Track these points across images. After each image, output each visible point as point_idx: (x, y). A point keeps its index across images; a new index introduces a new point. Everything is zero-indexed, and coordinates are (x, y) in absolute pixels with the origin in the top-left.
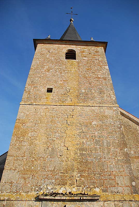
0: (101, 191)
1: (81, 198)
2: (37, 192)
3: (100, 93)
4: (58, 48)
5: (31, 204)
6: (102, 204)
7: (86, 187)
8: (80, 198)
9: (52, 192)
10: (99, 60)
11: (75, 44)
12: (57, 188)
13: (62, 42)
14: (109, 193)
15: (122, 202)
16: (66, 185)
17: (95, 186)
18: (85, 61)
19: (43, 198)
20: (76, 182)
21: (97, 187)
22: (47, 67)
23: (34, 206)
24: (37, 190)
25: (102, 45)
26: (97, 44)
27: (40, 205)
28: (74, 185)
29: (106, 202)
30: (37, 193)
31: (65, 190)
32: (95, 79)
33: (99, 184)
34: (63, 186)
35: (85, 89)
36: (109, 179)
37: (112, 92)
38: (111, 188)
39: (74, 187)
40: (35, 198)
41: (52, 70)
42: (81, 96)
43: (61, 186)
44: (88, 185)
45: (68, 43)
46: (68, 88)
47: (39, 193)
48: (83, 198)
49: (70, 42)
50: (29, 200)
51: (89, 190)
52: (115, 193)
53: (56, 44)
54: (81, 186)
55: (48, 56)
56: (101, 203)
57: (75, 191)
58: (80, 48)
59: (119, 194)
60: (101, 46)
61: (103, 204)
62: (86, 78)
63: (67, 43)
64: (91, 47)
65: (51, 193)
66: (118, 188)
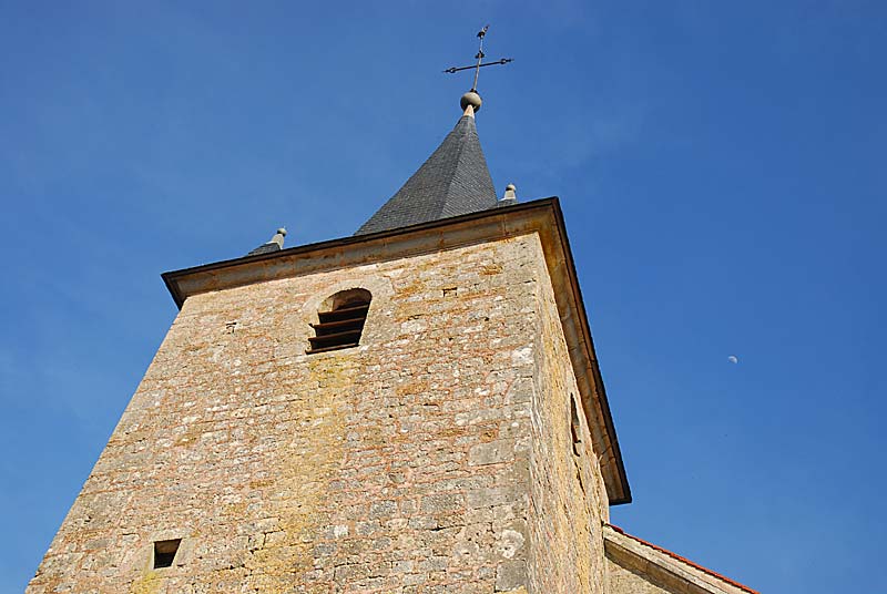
3: (438, 529)
4: (287, 295)
10: (487, 319)
11: (376, 252)
13: (308, 257)
18: (405, 342)
22: (194, 419)
25: (529, 222)
26: (498, 223)
32: (428, 447)
35: (352, 519)
37: (508, 508)
41: (210, 434)
42: (316, 562)
45: (339, 258)
46: (259, 525)
49: (349, 250)
53: (277, 278)
55: (215, 358)
58: (402, 270)
60: (521, 228)
62: (379, 445)
63: (333, 256)
64: (463, 250)
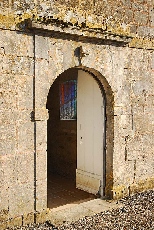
0: (129, 31)
1: (108, 38)
2: (19, 12)
5: (11, 37)
6: (129, 52)
7: (109, 18)
8: (106, 37)
9: (52, 17)
12: (60, 10)
14: (138, 35)
15: (152, 52)
16: (76, 8)
17: (122, 19)
19: (40, 27)
20: (94, 5)
21: (124, 22)
23: (17, 41)
24: (18, 7)
27: (30, 41)
28: (90, 9)
29: (134, 49)
30: (19, 15)
31: (74, 16)
33: (127, 16)
34: (71, 8)
36: (141, 10)
38: (142, 27)
39: (90, 15)
40: (19, 25)
43: (68, 7)
44: (112, 15)
47: (22, 14)
48: (110, 38)
50: (4, 27)
51: (113, 24)
52: (145, 37)
54: (101, 13)
56: (128, 50)
57: (92, 22)
59: (150, 40)
61: (131, 51)
65: (49, 18)
66: (149, 30)
